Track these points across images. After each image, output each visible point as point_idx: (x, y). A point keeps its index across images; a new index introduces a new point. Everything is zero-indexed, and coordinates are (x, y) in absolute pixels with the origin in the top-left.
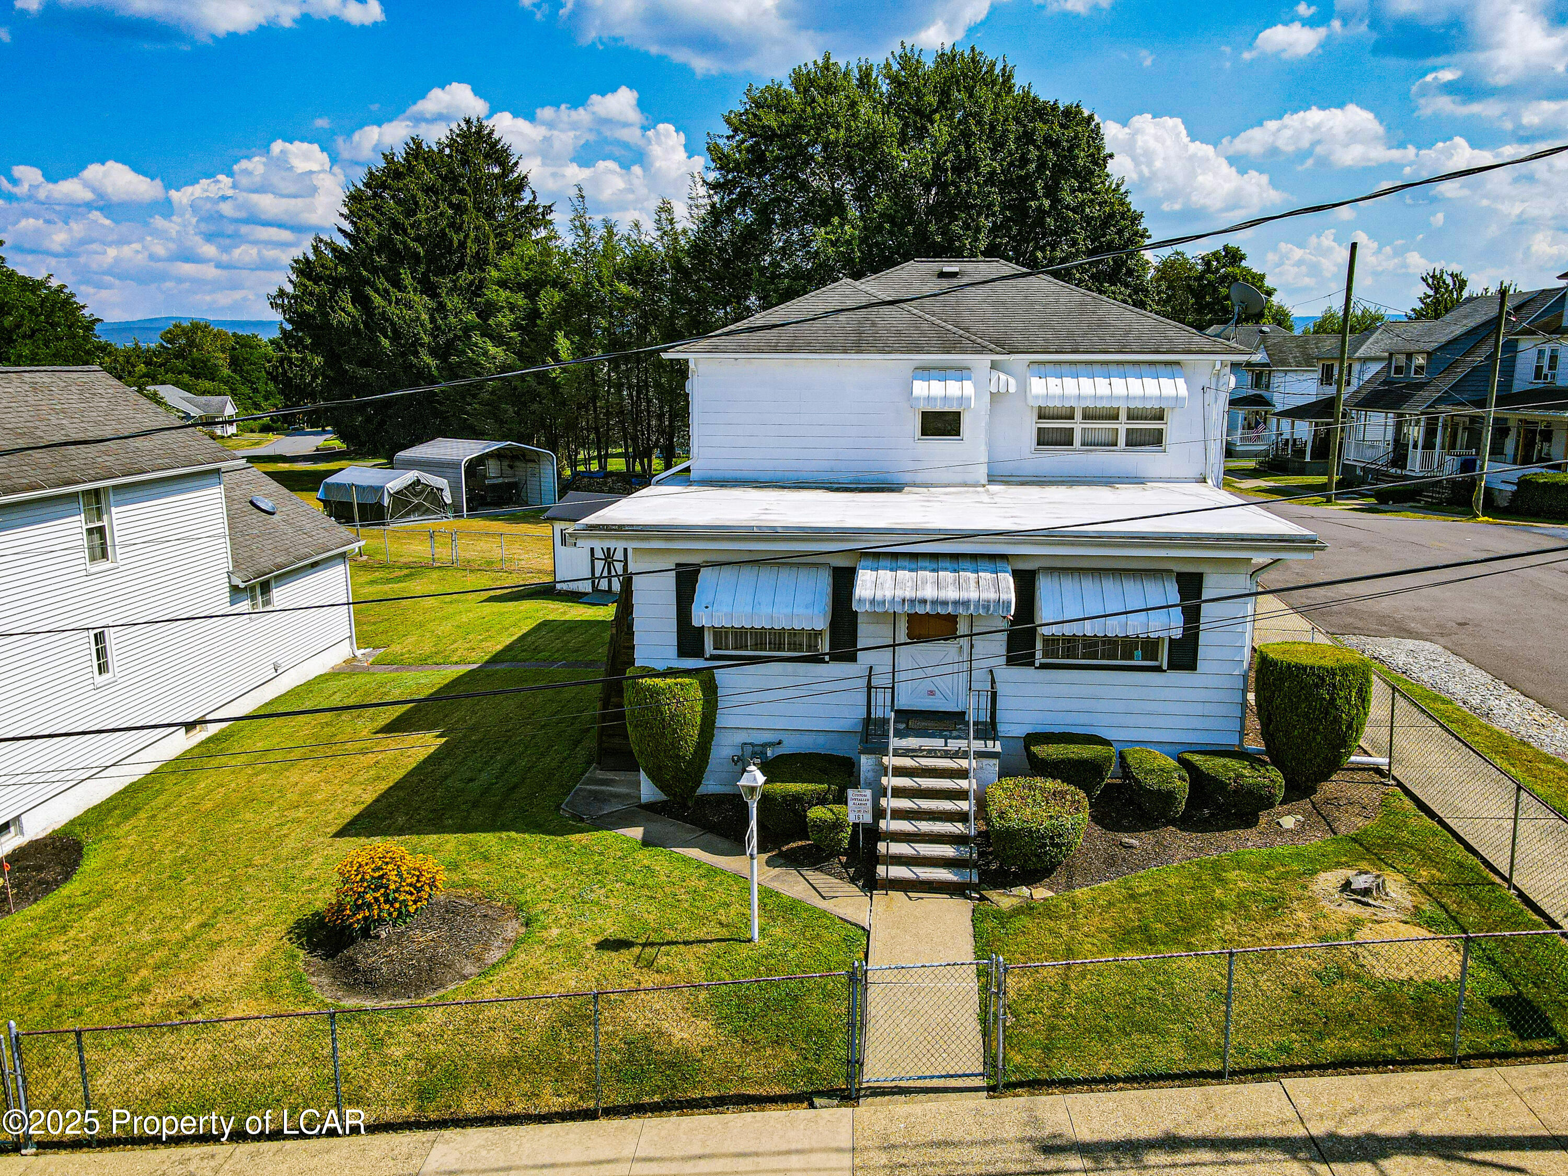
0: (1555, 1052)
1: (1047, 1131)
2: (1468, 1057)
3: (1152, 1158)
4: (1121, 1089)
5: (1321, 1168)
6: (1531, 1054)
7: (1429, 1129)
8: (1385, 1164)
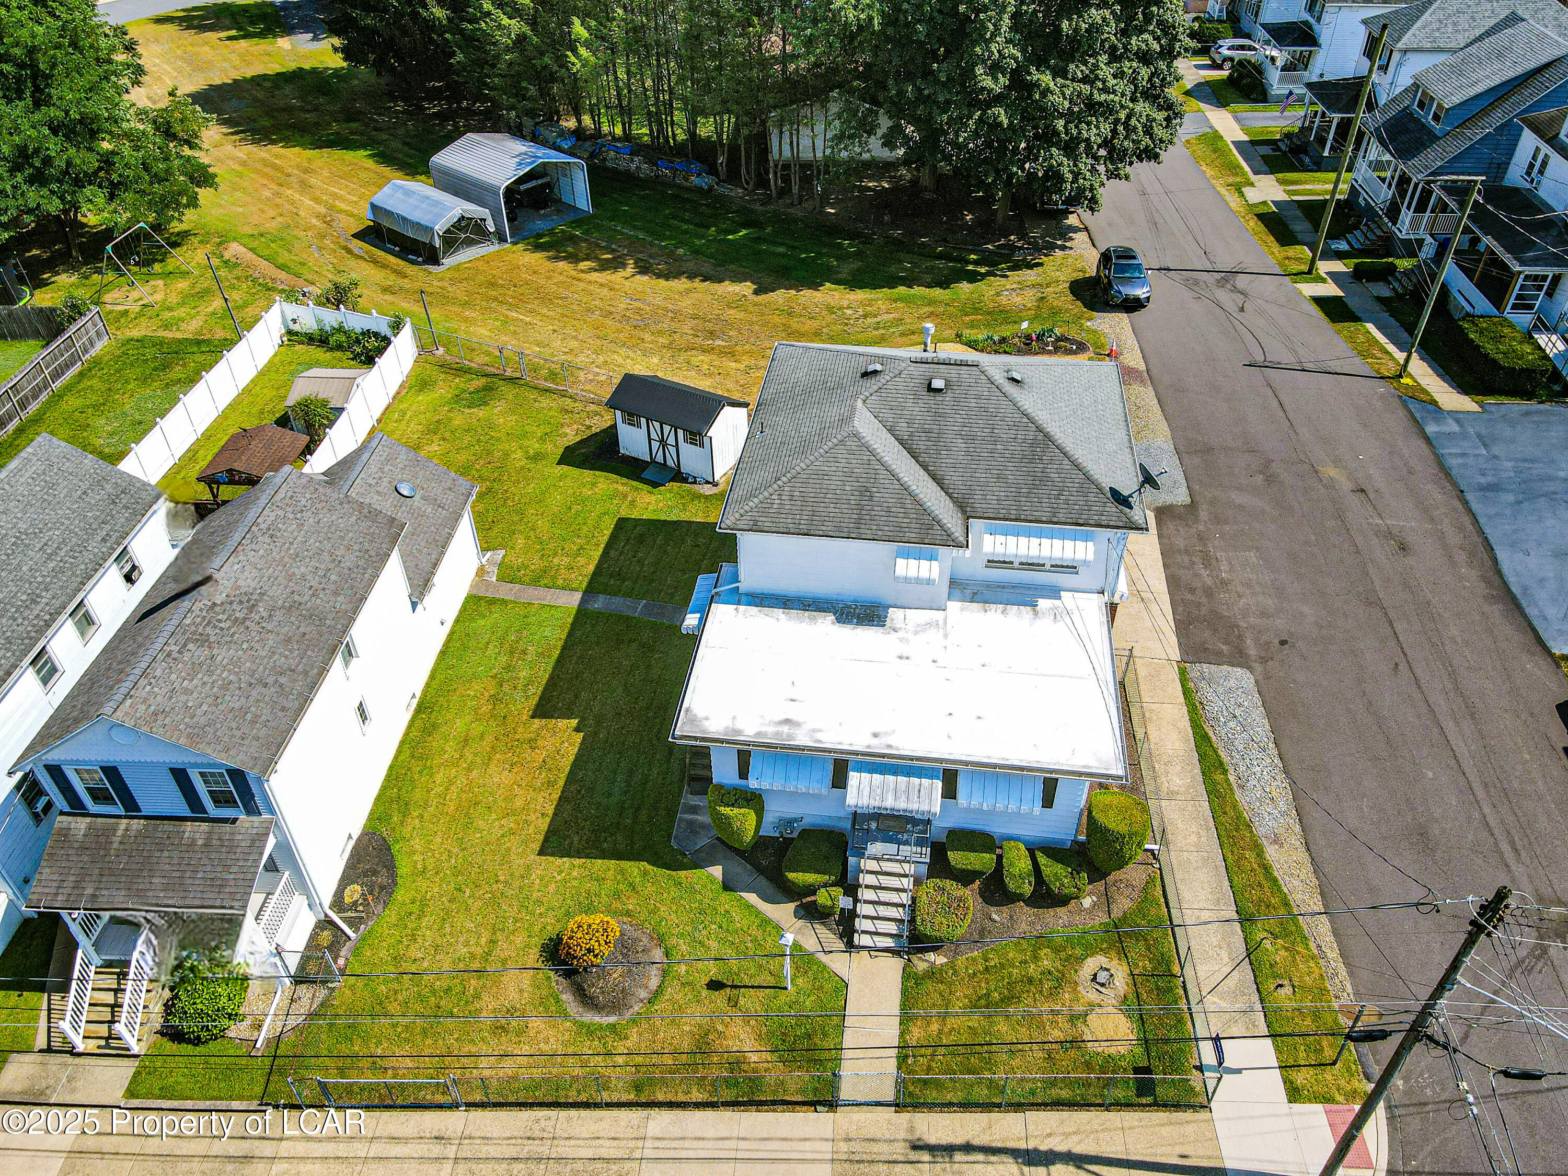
0: (1150, 1105)
1: (917, 1136)
2: (1111, 1105)
3: (958, 1157)
4: (955, 1112)
5: (1026, 1169)
6: (1139, 1105)
7: (1078, 1149)
8: (1052, 1168)
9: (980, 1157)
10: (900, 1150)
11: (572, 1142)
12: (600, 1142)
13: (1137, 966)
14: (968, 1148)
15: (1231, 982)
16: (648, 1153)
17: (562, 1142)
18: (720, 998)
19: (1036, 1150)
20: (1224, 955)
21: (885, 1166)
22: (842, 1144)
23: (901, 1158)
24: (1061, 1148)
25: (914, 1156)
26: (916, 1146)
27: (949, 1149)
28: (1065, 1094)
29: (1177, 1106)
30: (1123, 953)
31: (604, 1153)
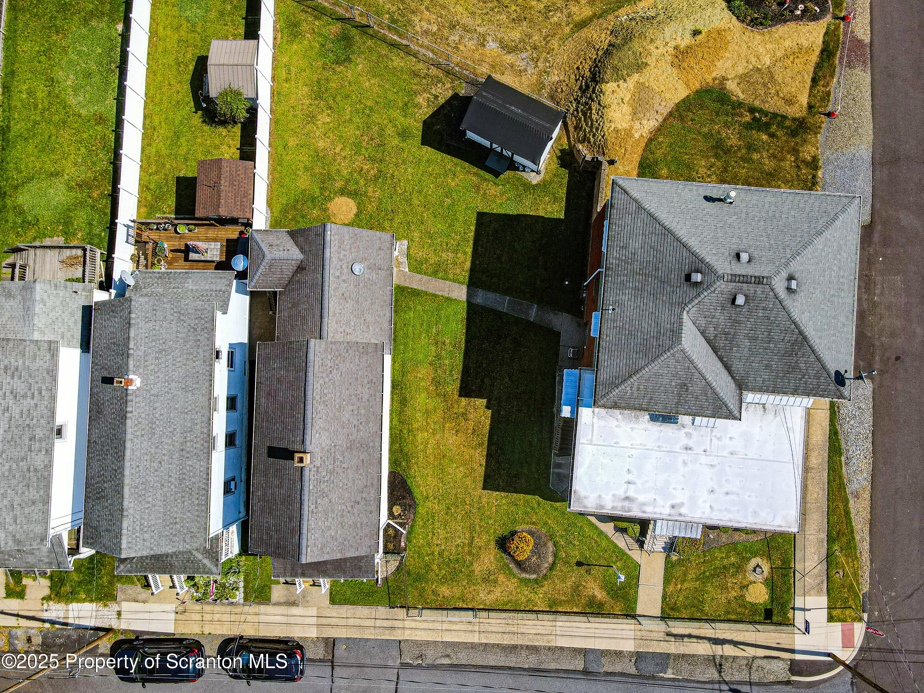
0: (769, 623)
1: (669, 630)
6: (764, 623)
8: (724, 646)
9: (695, 640)
10: (662, 636)
11: (526, 627)
12: (538, 627)
13: (774, 564)
14: (690, 636)
15: (816, 571)
16: (558, 633)
17: (522, 626)
18: (582, 570)
19: (718, 638)
20: (816, 557)
21: (656, 642)
22: (638, 632)
23: (662, 639)
24: (729, 638)
25: (668, 638)
26: (669, 634)
27: (682, 636)
28: (733, 617)
29: (780, 624)
30: (769, 558)
31: (540, 632)
